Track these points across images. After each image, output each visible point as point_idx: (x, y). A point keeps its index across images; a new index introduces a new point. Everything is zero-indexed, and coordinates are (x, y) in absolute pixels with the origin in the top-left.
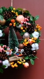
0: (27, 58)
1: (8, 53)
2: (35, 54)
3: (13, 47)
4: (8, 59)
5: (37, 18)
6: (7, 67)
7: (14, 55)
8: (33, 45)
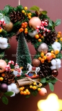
0: (44, 81)
1: (16, 73)
2: (56, 74)
3: (24, 63)
4: (16, 82)
5: (58, 23)
6: (14, 95)
7: (26, 76)
8: (53, 62)
